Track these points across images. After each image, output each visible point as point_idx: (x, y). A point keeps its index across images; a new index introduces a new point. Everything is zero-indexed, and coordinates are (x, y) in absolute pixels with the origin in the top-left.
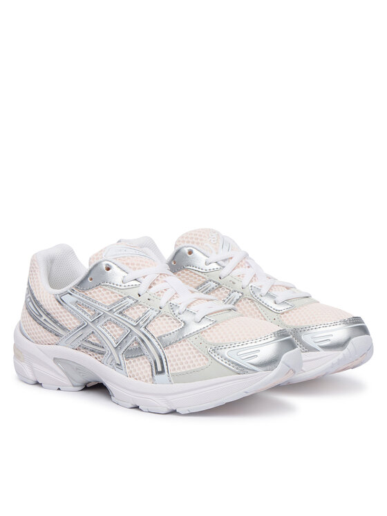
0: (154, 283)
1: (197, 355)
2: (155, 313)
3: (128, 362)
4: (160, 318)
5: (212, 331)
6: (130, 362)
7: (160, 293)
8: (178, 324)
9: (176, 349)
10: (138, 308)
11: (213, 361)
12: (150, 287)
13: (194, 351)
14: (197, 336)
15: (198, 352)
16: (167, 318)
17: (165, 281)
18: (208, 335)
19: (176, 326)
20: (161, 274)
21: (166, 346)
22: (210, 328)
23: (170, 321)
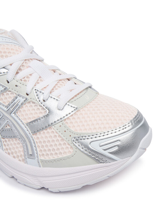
0: (20, 69)
1: (62, 143)
2: (22, 100)
3: (4, 140)
4: (27, 104)
5: (74, 118)
6: (6, 141)
7: (26, 79)
8: (43, 111)
9: (43, 136)
10: (8, 94)
11: (77, 150)
12: (17, 73)
13: (60, 139)
14: (61, 124)
15: (63, 140)
16: (33, 105)
17: (30, 67)
18: (71, 123)
19: (41, 113)
20: (26, 60)
21: (34, 133)
22: (72, 115)
23: (36, 108)
